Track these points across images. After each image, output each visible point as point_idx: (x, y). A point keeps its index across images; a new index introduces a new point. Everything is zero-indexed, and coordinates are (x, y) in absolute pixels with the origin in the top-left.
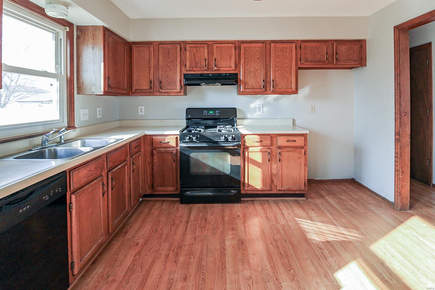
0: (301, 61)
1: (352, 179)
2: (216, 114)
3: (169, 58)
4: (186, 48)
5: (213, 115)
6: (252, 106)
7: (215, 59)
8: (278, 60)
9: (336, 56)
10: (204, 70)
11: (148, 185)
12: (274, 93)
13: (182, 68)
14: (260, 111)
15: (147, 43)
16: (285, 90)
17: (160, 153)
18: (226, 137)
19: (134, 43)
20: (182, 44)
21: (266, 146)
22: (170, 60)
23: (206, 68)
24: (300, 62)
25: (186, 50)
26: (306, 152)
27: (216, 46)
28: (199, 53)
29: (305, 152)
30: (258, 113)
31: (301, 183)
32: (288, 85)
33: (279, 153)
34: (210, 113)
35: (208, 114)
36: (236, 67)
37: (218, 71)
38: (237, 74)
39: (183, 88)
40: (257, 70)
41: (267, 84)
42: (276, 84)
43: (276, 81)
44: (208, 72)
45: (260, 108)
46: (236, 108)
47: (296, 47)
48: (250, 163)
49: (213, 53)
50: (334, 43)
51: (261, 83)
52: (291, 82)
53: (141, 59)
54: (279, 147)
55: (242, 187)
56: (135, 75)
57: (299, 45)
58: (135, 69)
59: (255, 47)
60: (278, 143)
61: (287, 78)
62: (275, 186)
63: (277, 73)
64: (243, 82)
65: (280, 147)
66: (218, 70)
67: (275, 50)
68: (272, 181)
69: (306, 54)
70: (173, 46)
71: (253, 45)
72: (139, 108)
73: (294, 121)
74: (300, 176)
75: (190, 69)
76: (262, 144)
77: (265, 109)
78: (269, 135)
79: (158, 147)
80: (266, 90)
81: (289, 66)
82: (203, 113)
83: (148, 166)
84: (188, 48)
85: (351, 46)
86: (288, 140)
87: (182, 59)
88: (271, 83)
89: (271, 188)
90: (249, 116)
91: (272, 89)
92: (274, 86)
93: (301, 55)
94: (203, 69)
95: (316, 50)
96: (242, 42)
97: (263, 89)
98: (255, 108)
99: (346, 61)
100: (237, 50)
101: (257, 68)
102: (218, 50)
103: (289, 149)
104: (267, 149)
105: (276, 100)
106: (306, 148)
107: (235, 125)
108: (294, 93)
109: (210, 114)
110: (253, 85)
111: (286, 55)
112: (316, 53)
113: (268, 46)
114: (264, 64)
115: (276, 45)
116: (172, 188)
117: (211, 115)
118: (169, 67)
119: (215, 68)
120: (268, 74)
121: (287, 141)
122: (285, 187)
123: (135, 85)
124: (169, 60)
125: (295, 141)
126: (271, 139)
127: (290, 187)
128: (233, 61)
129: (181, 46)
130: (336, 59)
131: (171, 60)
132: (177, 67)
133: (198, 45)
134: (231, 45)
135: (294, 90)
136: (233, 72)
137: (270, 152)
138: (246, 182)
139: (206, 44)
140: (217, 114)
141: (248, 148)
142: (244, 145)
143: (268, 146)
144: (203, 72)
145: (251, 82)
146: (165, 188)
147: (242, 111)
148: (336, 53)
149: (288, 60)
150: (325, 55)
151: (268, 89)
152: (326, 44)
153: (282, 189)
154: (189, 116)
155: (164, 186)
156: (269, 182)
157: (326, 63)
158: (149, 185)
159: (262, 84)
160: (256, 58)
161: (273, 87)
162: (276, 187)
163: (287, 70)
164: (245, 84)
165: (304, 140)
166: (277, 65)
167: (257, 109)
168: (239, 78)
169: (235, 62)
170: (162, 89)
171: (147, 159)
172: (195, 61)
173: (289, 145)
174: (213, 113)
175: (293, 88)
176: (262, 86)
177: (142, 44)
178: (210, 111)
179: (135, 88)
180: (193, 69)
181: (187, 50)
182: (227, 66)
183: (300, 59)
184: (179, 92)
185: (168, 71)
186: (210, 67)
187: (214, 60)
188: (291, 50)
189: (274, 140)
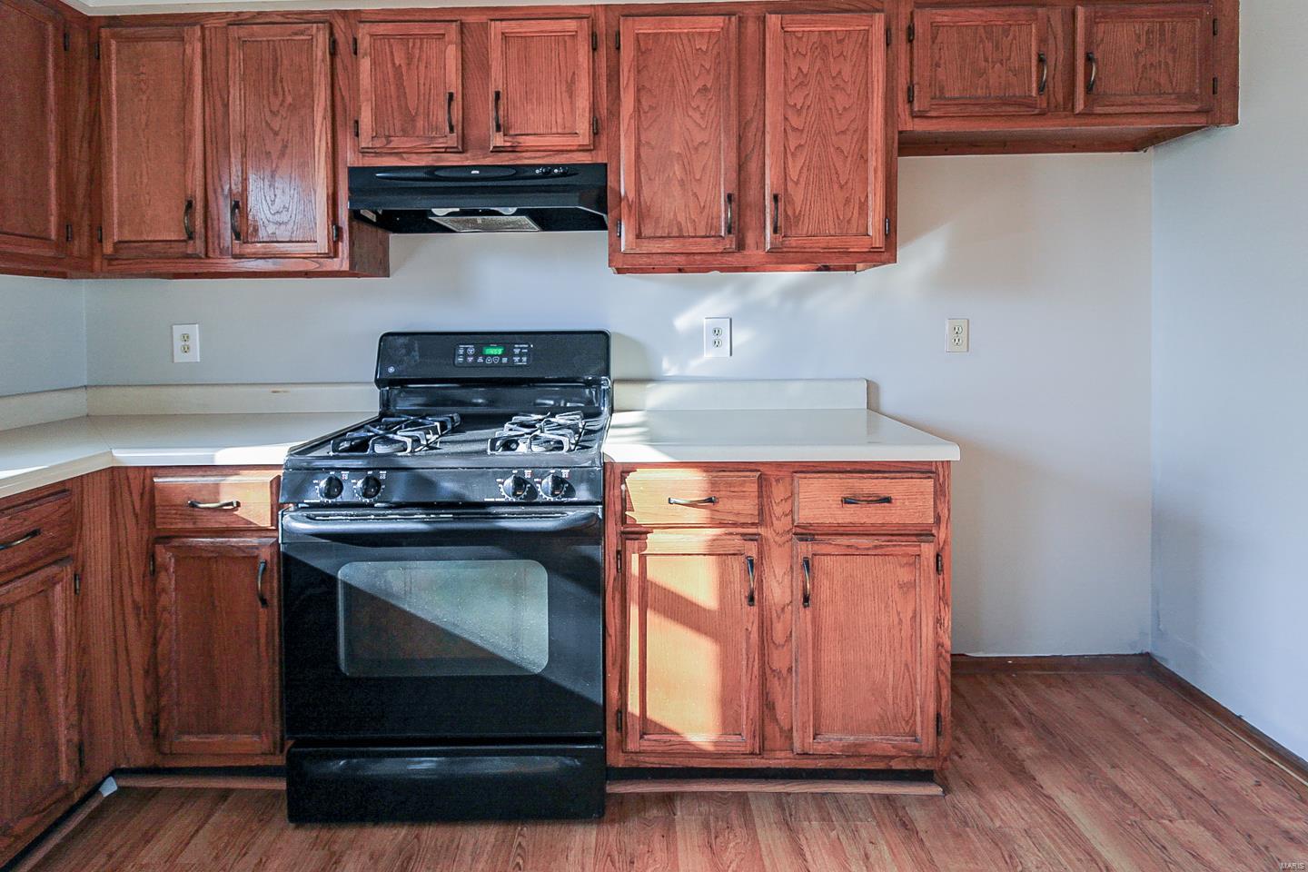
0: (910, 101)
1: (1141, 655)
2: (517, 359)
3: (276, 94)
4: (359, 41)
5: (500, 365)
6: (682, 322)
7: (498, 94)
8: (797, 99)
9: (1088, 74)
10: (447, 150)
11: (136, 721)
12: (781, 257)
13: (340, 137)
14: (716, 344)
15: (170, 22)
16: (834, 242)
17: (189, 557)
18: (525, 482)
19: (114, 21)
20: (340, 24)
21: (735, 525)
22: (283, 101)
23: (452, 140)
24: (907, 106)
25: (356, 53)
26: (945, 555)
27: (503, 33)
28: (422, 67)
29: (938, 555)
30: (709, 354)
31: (918, 718)
32: (849, 222)
33: (800, 560)
34: (485, 357)
35: (480, 360)
36: (596, 131)
37: (512, 155)
38: (606, 165)
39: (346, 236)
40: (696, 149)
41: (749, 213)
42: (790, 213)
43: (789, 201)
44: (467, 159)
45: (716, 332)
46: (610, 329)
47: (888, 31)
48: (656, 610)
49: (485, 68)
50: (1079, 7)
51: (715, 209)
52: (863, 207)
53: (145, 98)
54: (804, 528)
55: (612, 734)
56: (115, 175)
57: (904, 24)
58: (115, 145)
59: (687, 34)
60: (796, 509)
61: (841, 187)
62: (781, 729)
63: (794, 161)
64: (630, 207)
65: (806, 534)
66: (513, 150)
67: (786, 48)
68: (767, 705)
69: (938, 65)
70: (296, 34)
71: (680, 25)
72: (178, 331)
73: (872, 389)
74: (913, 682)
75: (378, 143)
76: (718, 516)
77: (741, 337)
78: (753, 467)
79: (180, 530)
80: (741, 246)
81: (854, 126)
82: (454, 355)
83: (132, 629)
84: (365, 43)
85: (1162, 24)
86: (846, 494)
87: (343, 98)
88: (768, 210)
89: (763, 738)
90: (668, 367)
91: (768, 239)
92: (781, 222)
93: (911, 71)
94: (440, 143)
95: (989, 45)
96: (626, 12)
97: (727, 241)
98: (695, 335)
99: (1136, 98)
100: (603, 51)
101: (699, 137)
102: (513, 53)
103: (853, 541)
104: (737, 541)
105: (795, 294)
106: (942, 536)
107: (605, 409)
108: (876, 257)
109: (489, 361)
110: (681, 218)
111: (840, 72)
112: (986, 60)
113: (751, 27)
114: (734, 122)
115: (793, 22)
116: (256, 738)
117: (492, 366)
118: (276, 134)
119: (498, 140)
120: (753, 166)
121: (846, 501)
122: (835, 740)
123: (116, 221)
124: (278, 103)
125: (888, 500)
126: (760, 487)
127: (862, 738)
128: (583, 103)
129: (337, 36)
130: (1089, 88)
131: (289, 99)
132: (314, 132)
133: (416, 29)
134: (571, 25)
135: (879, 242)
136: (584, 158)
137: (754, 555)
138: (633, 707)
139: (456, 21)
140: (520, 361)
141: (640, 534)
142: (624, 519)
143: (743, 525)
144: (439, 159)
145: (671, 205)
146: (219, 738)
147: (636, 346)
148: (1089, 59)
149: (849, 95)
150: (1034, 69)
151: (751, 238)
152: (1036, 14)
153: (819, 748)
154: (391, 370)
155: (215, 730)
156: (751, 712)
157: (1037, 111)
158: (141, 722)
159: (723, 213)
160: (696, 86)
161: (775, 230)
162: (788, 735)
163: (845, 148)
164: (642, 215)
165: (935, 493)
166: (795, 121)
167: (707, 338)
168: (612, 189)
169: (594, 108)
170: (247, 242)
171: (127, 592)
172: (399, 106)
173: (855, 520)
174: (501, 356)
175: (870, 233)
176: (723, 223)
177: (150, 25)
178: (488, 345)
179: (116, 239)
180: (389, 142)
181: (361, 51)
182: (554, 130)
183: (910, 91)
184: (327, 256)
185: (274, 156)
186: (474, 134)
187: (492, 97)
188: (865, 45)
189: (779, 492)
